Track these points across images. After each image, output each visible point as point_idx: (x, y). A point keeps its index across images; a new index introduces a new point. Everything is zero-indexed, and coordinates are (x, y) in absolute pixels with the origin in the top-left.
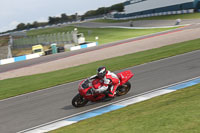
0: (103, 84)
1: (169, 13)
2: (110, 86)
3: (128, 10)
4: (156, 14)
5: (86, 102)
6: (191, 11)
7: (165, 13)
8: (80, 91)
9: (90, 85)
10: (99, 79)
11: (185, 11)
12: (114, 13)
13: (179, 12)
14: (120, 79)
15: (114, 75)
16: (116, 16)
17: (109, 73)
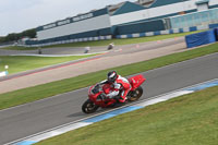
0: (113, 89)
1: (86, 39)
2: (121, 91)
3: (40, 36)
4: (72, 41)
5: (96, 108)
6: (109, 37)
7: (81, 40)
8: (90, 96)
9: (100, 90)
10: (110, 84)
11: (102, 38)
12: (25, 39)
13: (96, 38)
14: (132, 83)
15: (125, 80)
16: (27, 43)
17: (120, 78)
